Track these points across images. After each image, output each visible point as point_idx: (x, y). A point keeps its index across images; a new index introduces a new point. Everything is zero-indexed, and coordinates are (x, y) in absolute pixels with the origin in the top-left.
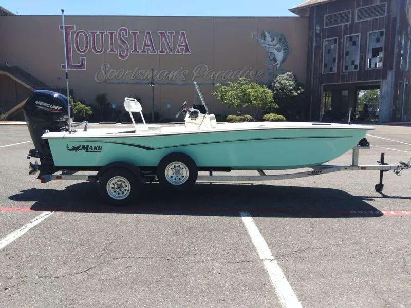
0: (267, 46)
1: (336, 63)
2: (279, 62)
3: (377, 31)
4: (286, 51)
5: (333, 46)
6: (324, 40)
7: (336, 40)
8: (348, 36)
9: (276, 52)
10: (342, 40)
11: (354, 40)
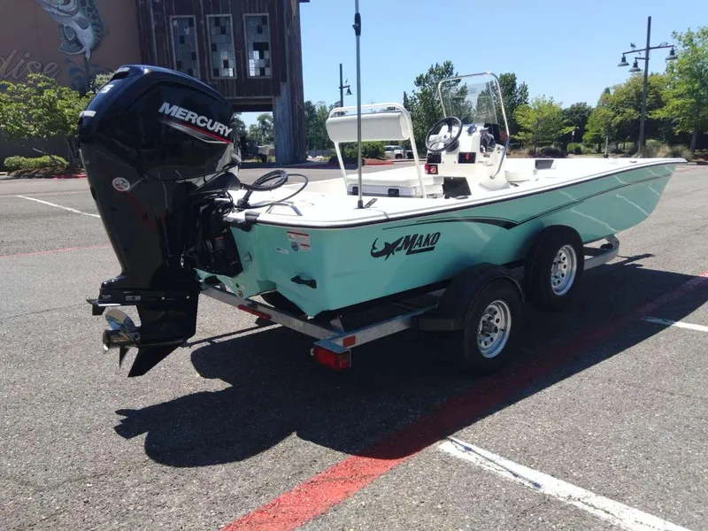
0: (56, 12)
1: (198, 61)
2: (87, 48)
3: (258, 14)
4: (99, 29)
5: (187, 31)
6: (171, 17)
7: (191, 20)
8: (212, 15)
9: (77, 28)
10: (202, 22)
11: (222, 24)
